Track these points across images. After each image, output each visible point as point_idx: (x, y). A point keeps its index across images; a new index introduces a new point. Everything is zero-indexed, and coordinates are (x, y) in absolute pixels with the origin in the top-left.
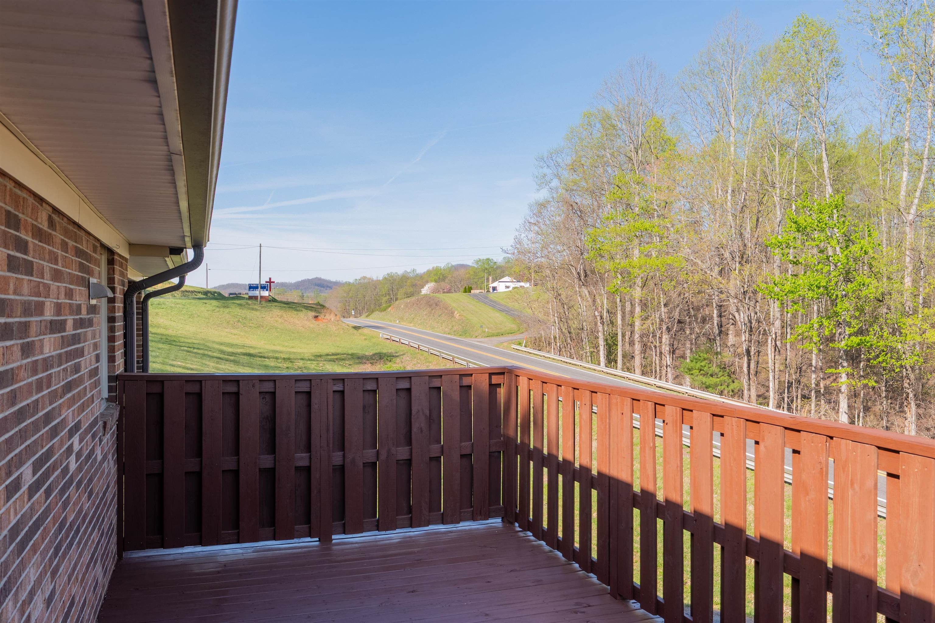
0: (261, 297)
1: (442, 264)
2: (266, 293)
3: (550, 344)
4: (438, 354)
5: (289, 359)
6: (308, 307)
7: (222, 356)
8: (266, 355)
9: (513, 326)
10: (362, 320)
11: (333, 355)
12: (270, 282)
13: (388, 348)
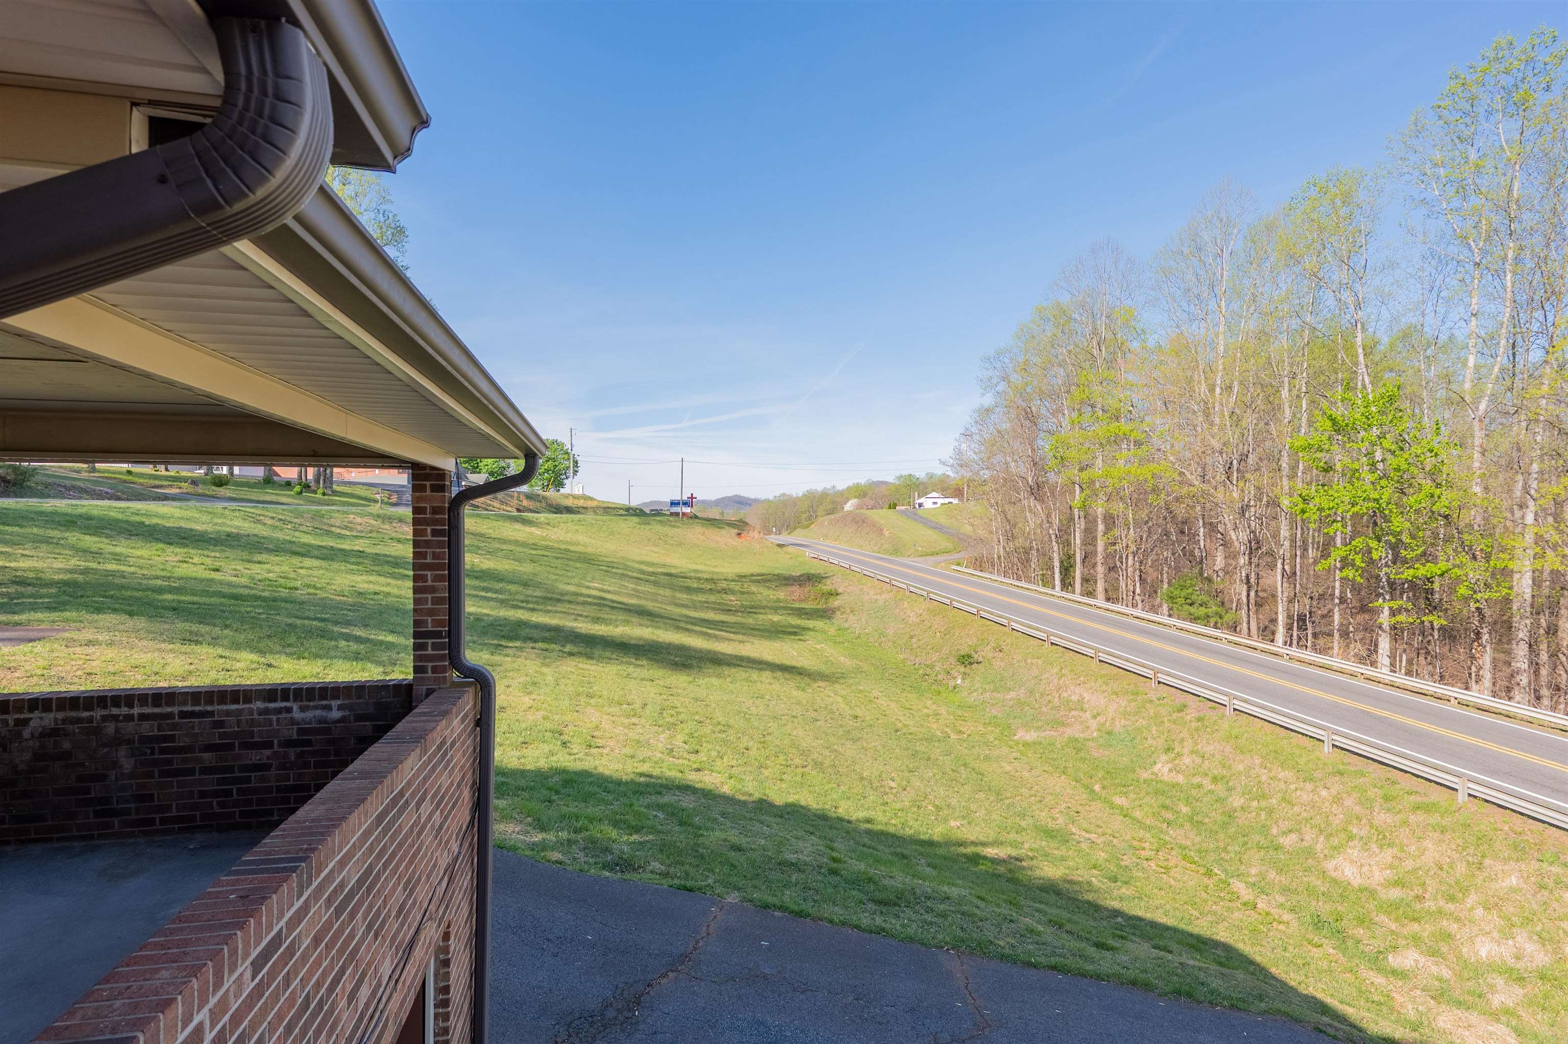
0: (684, 514)
1: (862, 481)
2: (687, 510)
3: (993, 566)
4: (873, 575)
5: (712, 579)
6: (731, 524)
7: (642, 576)
8: (688, 575)
9: (948, 544)
10: (784, 538)
11: (758, 575)
12: (692, 497)
13: (816, 568)
